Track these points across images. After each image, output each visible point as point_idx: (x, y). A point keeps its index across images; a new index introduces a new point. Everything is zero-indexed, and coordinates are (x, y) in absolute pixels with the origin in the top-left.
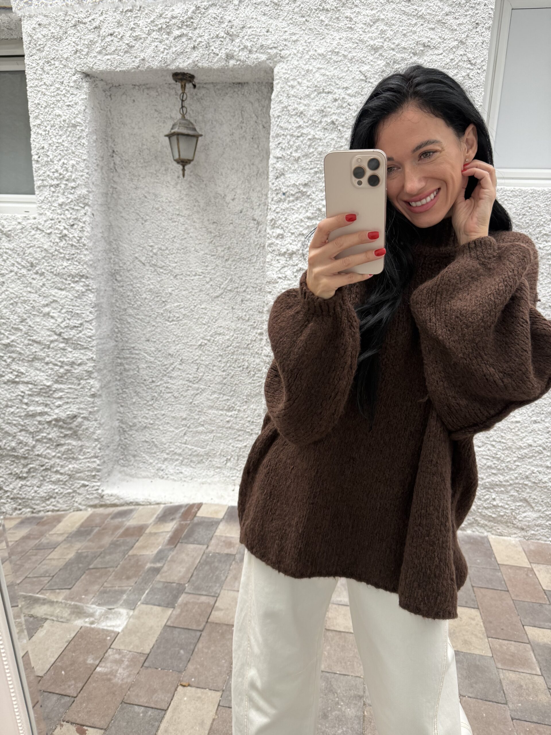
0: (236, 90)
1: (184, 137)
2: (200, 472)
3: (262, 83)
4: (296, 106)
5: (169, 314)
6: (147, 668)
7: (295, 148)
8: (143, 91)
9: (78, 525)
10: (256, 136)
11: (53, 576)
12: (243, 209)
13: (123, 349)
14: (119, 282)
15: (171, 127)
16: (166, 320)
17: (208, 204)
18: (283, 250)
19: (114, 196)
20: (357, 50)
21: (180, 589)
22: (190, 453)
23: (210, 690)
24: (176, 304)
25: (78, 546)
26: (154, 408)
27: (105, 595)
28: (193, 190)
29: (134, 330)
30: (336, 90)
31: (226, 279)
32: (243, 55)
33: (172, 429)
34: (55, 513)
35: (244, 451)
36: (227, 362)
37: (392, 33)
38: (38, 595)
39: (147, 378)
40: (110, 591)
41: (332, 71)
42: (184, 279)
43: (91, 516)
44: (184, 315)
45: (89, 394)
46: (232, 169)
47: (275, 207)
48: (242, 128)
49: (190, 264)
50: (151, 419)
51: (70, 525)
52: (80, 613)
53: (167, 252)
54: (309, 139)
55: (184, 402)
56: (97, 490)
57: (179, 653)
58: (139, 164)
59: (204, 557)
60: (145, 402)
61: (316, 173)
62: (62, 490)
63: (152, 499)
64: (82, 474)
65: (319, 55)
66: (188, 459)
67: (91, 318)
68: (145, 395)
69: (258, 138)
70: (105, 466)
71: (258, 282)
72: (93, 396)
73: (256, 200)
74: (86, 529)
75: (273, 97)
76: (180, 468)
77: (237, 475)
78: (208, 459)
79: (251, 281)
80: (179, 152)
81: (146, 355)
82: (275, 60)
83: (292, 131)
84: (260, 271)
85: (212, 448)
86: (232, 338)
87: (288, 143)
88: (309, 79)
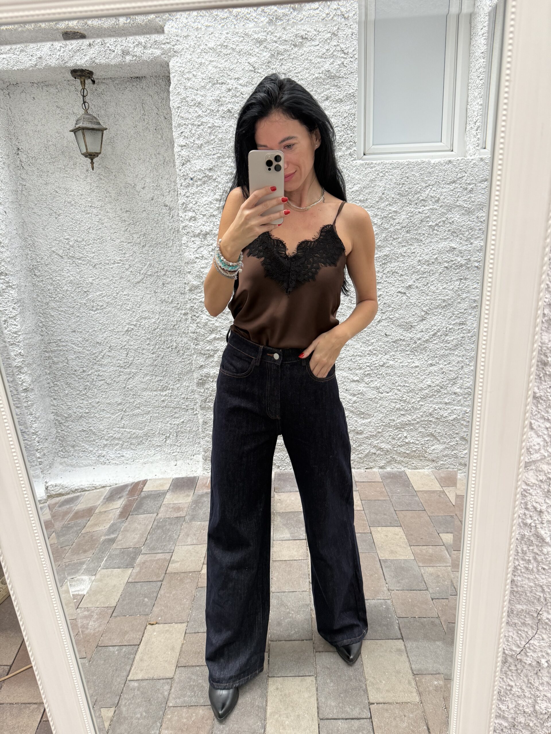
0: (135, 84)
1: (90, 131)
2: (141, 453)
3: (159, 76)
4: (194, 97)
5: (92, 304)
6: (116, 617)
7: (197, 136)
8: (42, 88)
10: (159, 127)
12: (154, 197)
13: (49, 343)
14: (38, 277)
15: (75, 122)
16: (90, 310)
17: (119, 194)
18: (197, 231)
19: (24, 192)
20: (244, 44)
21: (137, 552)
22: (129, 435)
23: (176, 623)
24: (98, 293)
26: (88, 397)
28: (103, 182)
29: (59, 322)
30: (228, 81)
31: (145, 265)
32: (138, 51)
33: (108, 415)
35: (181, 428)
36: (156, 344)
39: (77, 368)
41: (223, 63)
42: (103, 268)
44: (108, 303)
45: (21, 389)
46: (139, 159)
47: (185, 191)
48: (144, 120)
49: (108, 253)
50: (87, 408)
53: (84, 243)
54: (209, 127)
55: (117, 388)
57: (143, 601)
58: (46, 160)
59: (156, 523)
60: (78, 392)
61: (219, 158)
63: (97, 483)
65: (210, 48)
66: (128, 442)
67: (14, 314)
68: (77, 385)
69: (161, 129)
70: (46, 458)
71: (176, 265)
72: (26, 390)
73: (165, 187)
75: (171, 89)
76: (121, 452)
77: (178, 450)
78: (147, 439)
79: (170, 264)
80: (86, 146)
81: (74, 346)
82: (169, 54)
83: (192, 120)
84: (176, 255)
85: (150, 428)
86: (158, 321)
87: (190, 131)
88: (203, 71)
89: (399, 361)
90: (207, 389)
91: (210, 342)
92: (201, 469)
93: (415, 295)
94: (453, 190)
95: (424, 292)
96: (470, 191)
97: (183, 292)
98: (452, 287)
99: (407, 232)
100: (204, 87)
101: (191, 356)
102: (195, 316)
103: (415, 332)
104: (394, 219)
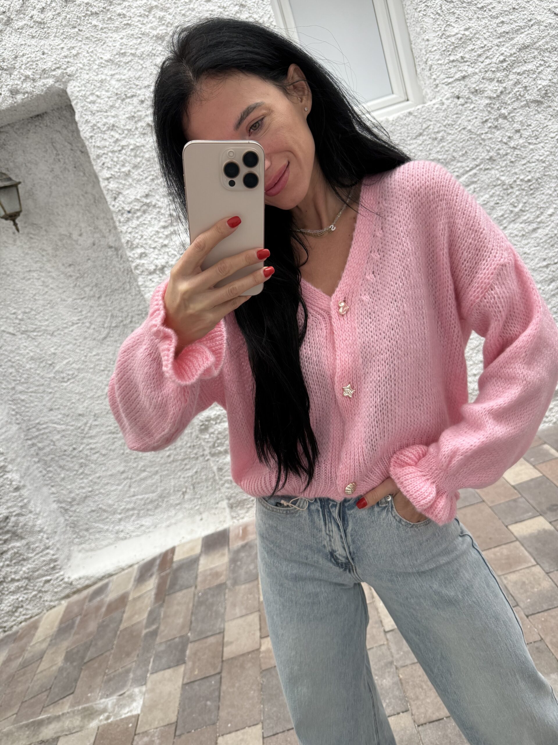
0: (37, 123)
2: (161, 516)
3: (61, 107)
4: (105, 120)
5: (62, 375)
6: (180, 736)
7: (121, 163)
9: (57, 624)
10: (78, 164)
11: (51, 688)
12: (94, 241)
13: (29, 429)
16: (62, 382)
17: (56, 249)
18: (152, 268)
20: (144, 45)
21: (185, 642)
22: (143, 502)
23: (250, 727)
24: (65, 362)
25: (65, 645)
26: (87, 474)
27: (111, 683)
29: (32, 405)
30: (139, 92)
31: (107, 317)
32: (28, 86)
33: (114, 487)
34: (28, 622)
35: (196, 478)
37: (171, 17)
38: (40, 717)
39: (66, 448)
40: (114, 676)
41: (127, 74)
42: (62, 333)
43: (68, 607)
44: (78, 369)
45: (11, 489)
46: (67, 205)
47: (125, 228)
48: (59, 160)
49: (63, 316)
50: (90, 487)
51: (48, 627)
52: (92, 714)
53: (33, 313)
54: (132, 150)
55: (115, 456)
56: (63, 579)
57: (206, 705)
59: (196, 599)
60: (75, 472)
61: (153, 180)
62: (26, 596)
63: (123, 564)
64: (40, 572)
65: (107, 61)
66: (143, 509)
68: (71, 465)
69: (81, 165)
70: (60, 552)
71: (141, 307)
72: (17, 489)
73: (104, 227)
74: (67, 623)
75: (77, 117)
76: (138, 522)
77: (200, 503)
78: (163, 500)
79: (133, 309)
80: (3, 208)
81: (55, 425)
82: (63, 80)
84: (138, 297)
85: (163, 488)
87: (112, 160)
88: (107, 89)
90: (212, 433)
92: (229, 517)
94: (421, 144)
96: (441, 140)
100: (112, 107)
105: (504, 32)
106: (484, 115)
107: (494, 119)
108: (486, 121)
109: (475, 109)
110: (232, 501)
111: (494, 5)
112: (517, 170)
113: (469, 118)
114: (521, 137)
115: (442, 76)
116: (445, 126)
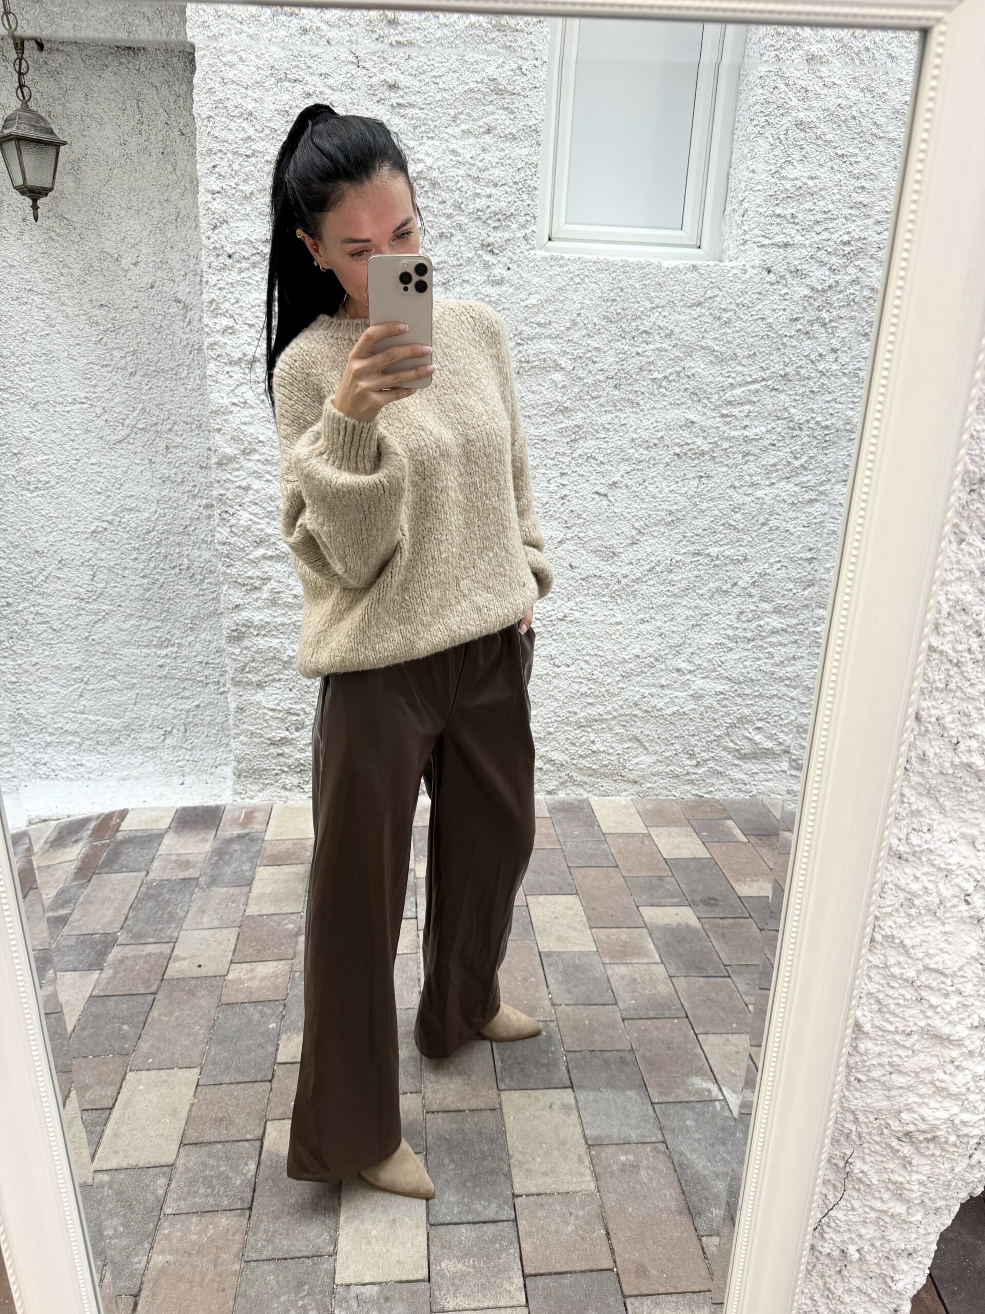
0: (124, 60)
1: (31, 145)
2: (117, 760)
3: (172, 51)
4: (240, 100)
5: (28, 478)
7: (242, 176)
10: (170, 150)
12: (155, 282)
15: (2, 123)
16: (24, 489)
17: (87, 271)
18: (237, 355)
21: (108, 942)
22: (94, 728)
23: (181, 1068)
24: (39, 459)
28: (57, 245)
30: (307, 78)
31: (134, 409)
33: (55, 689)
35: (194, 716)
42: (51, 410)
44: (58, 477)
46: (129, 208)
47: (216, 278)
48: (140, 132)
49: (61, 382)
50: (13, 674)
54: (267, 161)
55: (72, 639)
57: (120, 1029)
59: (144, 889)
66: (90, 739)
69: (173, 153)
71: (193, 412)
73: (178, 266)
75: (196, 79)
76: (77, 758)
77: (187, 757)
78: (129, 735)
79: (181, 411)
80: (23, 172)
83: (235, 145)
84: (195, 394)
85: (135, 716)
86: (156, 516)
87: (230, 165)
88: (259, 54)
89: (590, 613)
90: (246, 648)
91: (254, 563)
92: (229, 790)
93: (623, 500)
94: (695, 319)
95: (637, 496)
96: (726, 322)
97: (204, 465)
98: (686, 489)
99: (615, 386)
100: (260, 84)
101: (216, 584)
102: (227, 512)
103: (619, 563)
104: (594, 362)
105: (861, 202)
106: (797, 310)
107: (809, 321)
108: (797, 319)
109: (786, 297)
110: (243, 765)
111: (859, 159)
112: (815, 406)
113: (775, 307)
114: (836, 360)
115: (756, 232)
116: (738, 305)
